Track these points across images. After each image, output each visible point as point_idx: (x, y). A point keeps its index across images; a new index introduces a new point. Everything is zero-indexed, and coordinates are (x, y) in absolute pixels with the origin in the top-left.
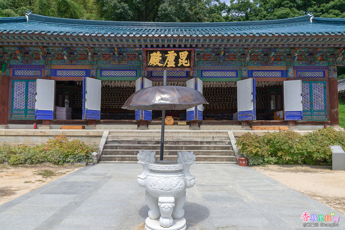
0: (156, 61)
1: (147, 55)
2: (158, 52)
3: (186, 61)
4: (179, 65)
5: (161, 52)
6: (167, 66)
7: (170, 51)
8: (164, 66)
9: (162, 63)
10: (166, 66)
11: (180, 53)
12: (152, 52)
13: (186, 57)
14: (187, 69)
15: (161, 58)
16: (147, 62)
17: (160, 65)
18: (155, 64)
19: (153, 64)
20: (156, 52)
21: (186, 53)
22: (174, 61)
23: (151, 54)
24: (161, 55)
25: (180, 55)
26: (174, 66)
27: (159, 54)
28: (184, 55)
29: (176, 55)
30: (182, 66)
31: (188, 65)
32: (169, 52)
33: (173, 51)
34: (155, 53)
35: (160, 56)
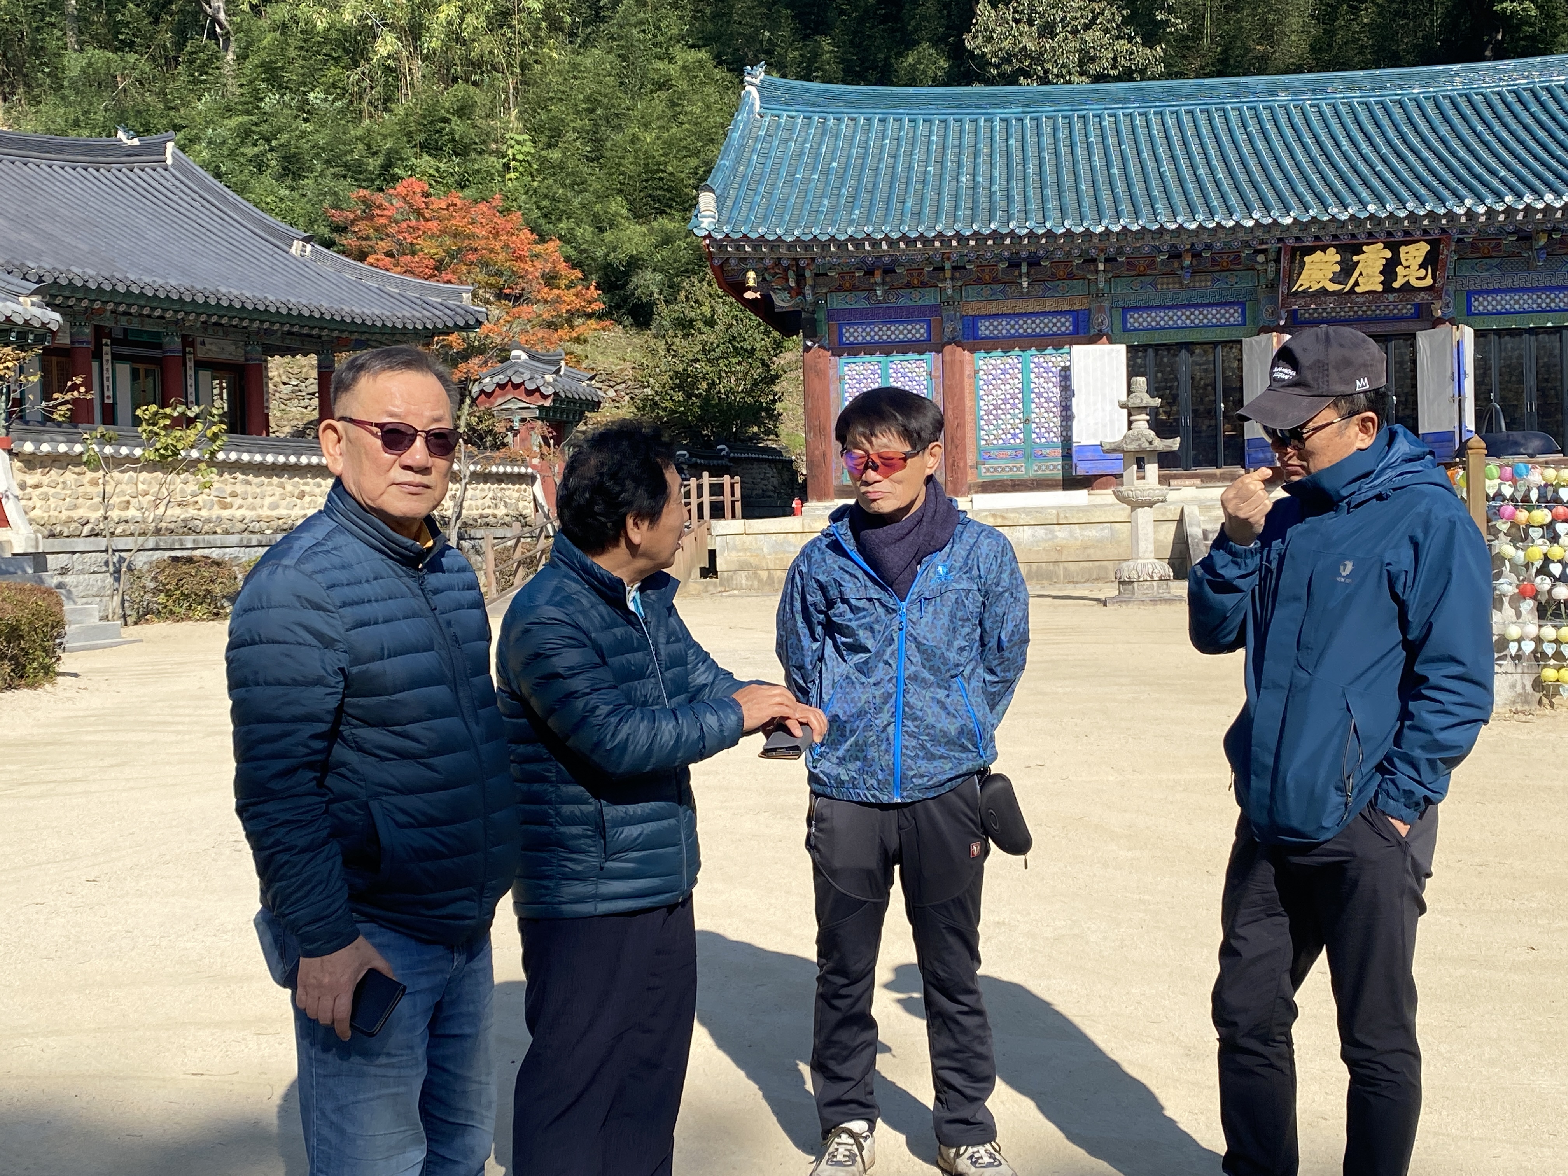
0: (1319, 275)
1: (1292, 261)
2: (1332, 250)
3: (1422, 272)
4: (1396, 285)
5: (1340, 249)
6: (1357, 289)
7: (1368, 244)
8: (1347, 289)
9: (1340, 283)
10: (1352, 291)
11: (1403, 249)
12: (1311, 251)
13: (1420, 260)
14: (1422, 294)
15: (1337, 268)
16: (1292, 282)
17: (1332, 287)
18: (1316, 287)
19: (1310, 287)
20: (1324, 249)
21: (1425, 248)
22: (1381, 273)
23: (1306, 259)
24: (1338, 258)
25: (1403, 256)
26: (1380, 288)
27: (1333, 255)
28: (1416, 253)
29: (1388, 254)
30: (1407, 287)
31: (1429, 281)
32: (1365, 248)
33: (1381, 245)
34: (1319, 252)
35: (1337, 263)
